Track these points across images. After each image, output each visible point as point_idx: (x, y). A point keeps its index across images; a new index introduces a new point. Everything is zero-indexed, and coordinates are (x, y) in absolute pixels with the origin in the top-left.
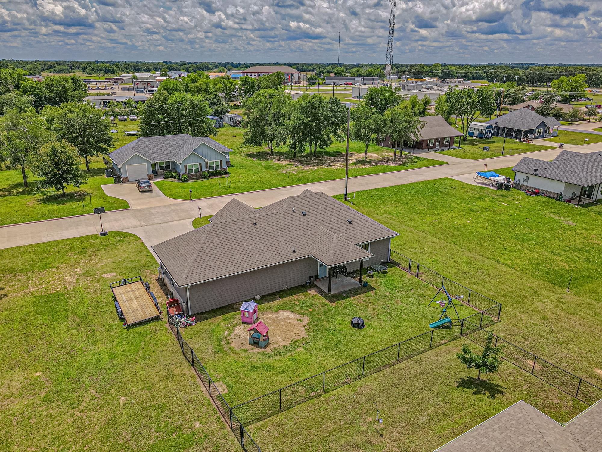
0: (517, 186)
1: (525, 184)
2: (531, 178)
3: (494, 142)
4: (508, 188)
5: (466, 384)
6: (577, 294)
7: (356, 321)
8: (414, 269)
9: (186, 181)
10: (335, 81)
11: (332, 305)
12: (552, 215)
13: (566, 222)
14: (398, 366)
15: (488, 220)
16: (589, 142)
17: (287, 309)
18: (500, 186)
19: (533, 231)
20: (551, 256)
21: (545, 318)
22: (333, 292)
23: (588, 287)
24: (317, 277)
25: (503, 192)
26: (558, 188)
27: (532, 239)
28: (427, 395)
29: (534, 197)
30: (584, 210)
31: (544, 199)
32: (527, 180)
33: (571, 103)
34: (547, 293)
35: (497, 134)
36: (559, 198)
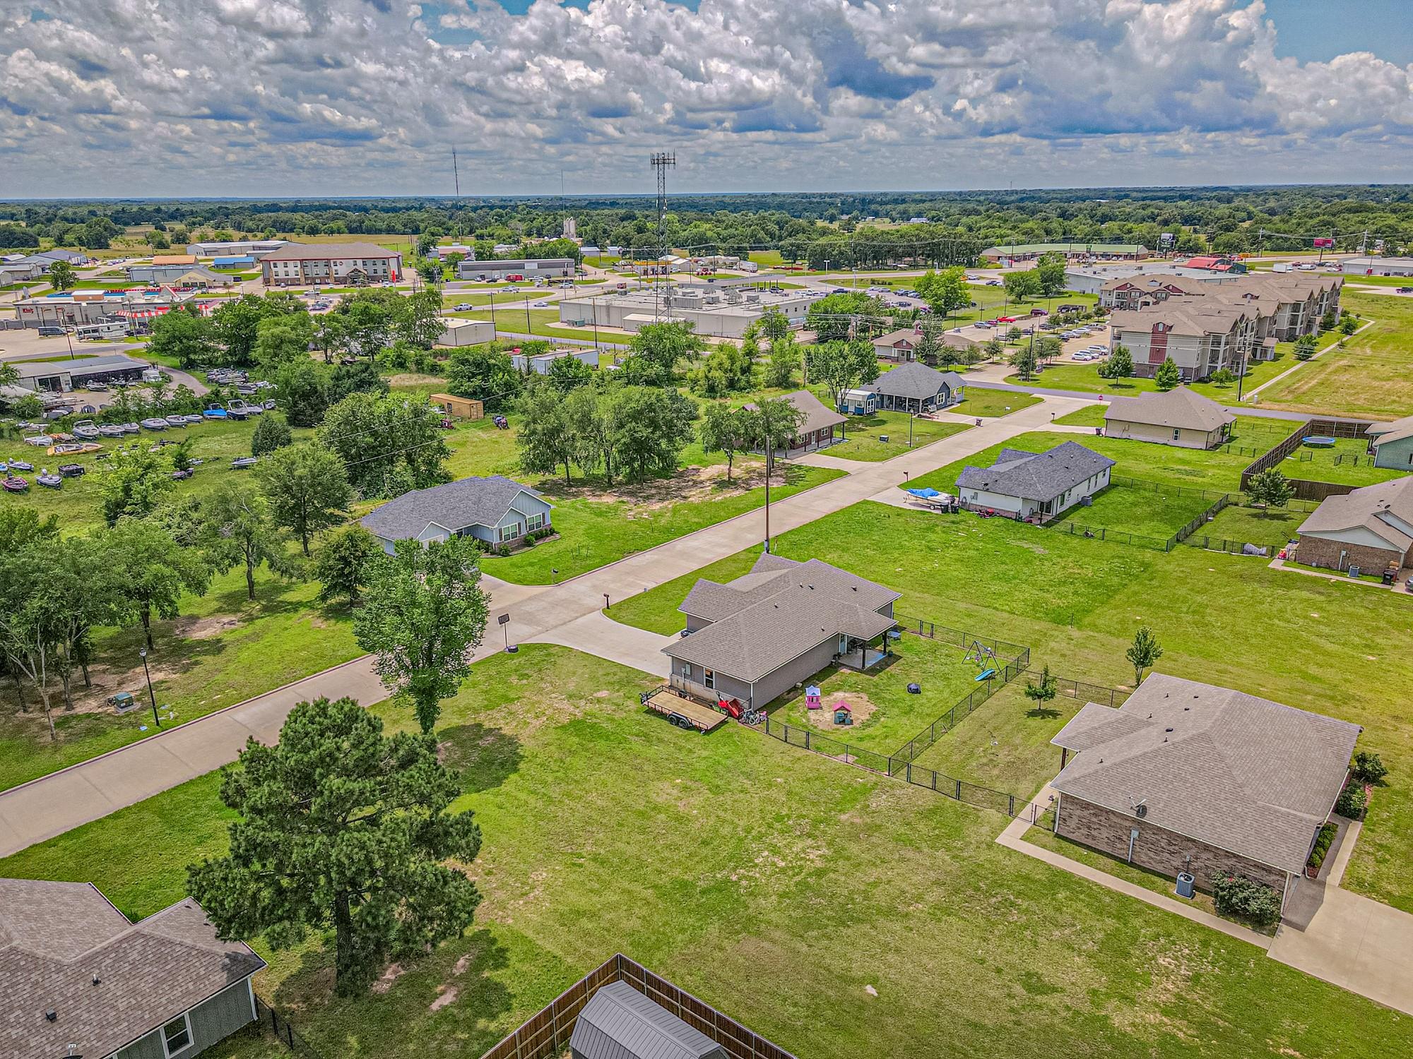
0: (965, 506)
1: (974, 502)
2: (981, 494)
3: (883, 422)
4: (955, 511)
5: (1033, 714)
6: (1079, 629)
7: (913, 687)
8: (926, 630)
9: (506, 553)
10: (482, 273)
11: (876, 678)
12: (1019, 543)
13: (1038, 550)
14: (974, 714)
15: (957, 560)
16: (1011, 412)
17: (838, 690)
18: (945, 509)
19: (1010, 567)
20: (1041, 594)
21: (1063, 655)
22: (867, 666)
23: (1086, 621)
24: (839, 655)
25: (952, 517)
26: (1015, 505)
27: (1014, 578)
28: (1009, 727)
29: (989, 520)
30: (1049, 531)
31: (1002, 521)
32: (975, 497)
33: (950, 314)
34: (1056, 633)
35: (881, 405)
36: (1018, 518)
